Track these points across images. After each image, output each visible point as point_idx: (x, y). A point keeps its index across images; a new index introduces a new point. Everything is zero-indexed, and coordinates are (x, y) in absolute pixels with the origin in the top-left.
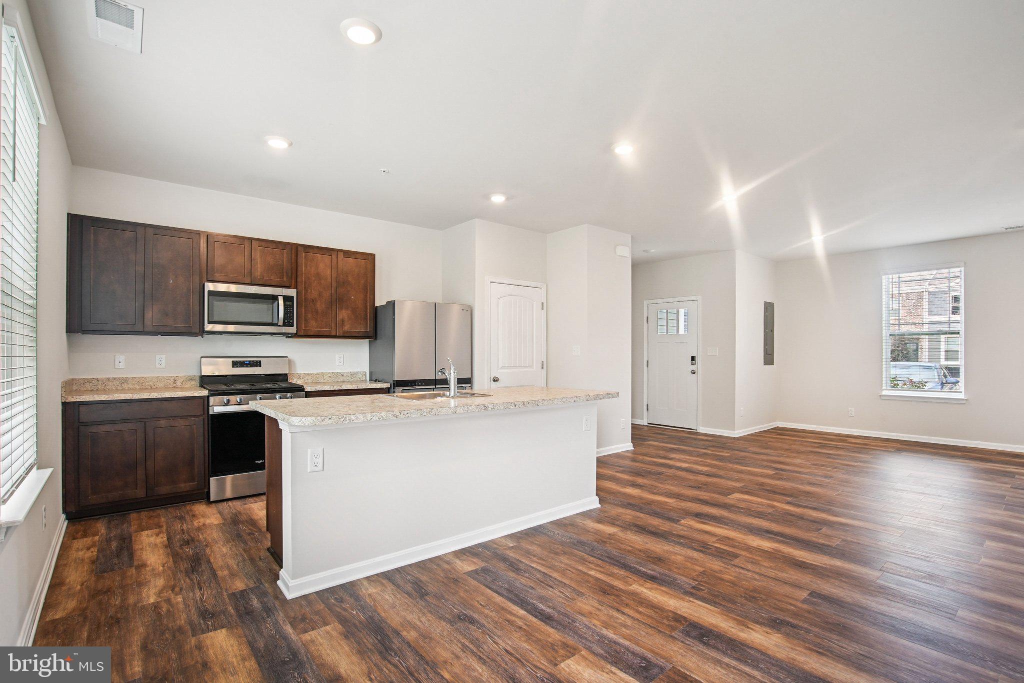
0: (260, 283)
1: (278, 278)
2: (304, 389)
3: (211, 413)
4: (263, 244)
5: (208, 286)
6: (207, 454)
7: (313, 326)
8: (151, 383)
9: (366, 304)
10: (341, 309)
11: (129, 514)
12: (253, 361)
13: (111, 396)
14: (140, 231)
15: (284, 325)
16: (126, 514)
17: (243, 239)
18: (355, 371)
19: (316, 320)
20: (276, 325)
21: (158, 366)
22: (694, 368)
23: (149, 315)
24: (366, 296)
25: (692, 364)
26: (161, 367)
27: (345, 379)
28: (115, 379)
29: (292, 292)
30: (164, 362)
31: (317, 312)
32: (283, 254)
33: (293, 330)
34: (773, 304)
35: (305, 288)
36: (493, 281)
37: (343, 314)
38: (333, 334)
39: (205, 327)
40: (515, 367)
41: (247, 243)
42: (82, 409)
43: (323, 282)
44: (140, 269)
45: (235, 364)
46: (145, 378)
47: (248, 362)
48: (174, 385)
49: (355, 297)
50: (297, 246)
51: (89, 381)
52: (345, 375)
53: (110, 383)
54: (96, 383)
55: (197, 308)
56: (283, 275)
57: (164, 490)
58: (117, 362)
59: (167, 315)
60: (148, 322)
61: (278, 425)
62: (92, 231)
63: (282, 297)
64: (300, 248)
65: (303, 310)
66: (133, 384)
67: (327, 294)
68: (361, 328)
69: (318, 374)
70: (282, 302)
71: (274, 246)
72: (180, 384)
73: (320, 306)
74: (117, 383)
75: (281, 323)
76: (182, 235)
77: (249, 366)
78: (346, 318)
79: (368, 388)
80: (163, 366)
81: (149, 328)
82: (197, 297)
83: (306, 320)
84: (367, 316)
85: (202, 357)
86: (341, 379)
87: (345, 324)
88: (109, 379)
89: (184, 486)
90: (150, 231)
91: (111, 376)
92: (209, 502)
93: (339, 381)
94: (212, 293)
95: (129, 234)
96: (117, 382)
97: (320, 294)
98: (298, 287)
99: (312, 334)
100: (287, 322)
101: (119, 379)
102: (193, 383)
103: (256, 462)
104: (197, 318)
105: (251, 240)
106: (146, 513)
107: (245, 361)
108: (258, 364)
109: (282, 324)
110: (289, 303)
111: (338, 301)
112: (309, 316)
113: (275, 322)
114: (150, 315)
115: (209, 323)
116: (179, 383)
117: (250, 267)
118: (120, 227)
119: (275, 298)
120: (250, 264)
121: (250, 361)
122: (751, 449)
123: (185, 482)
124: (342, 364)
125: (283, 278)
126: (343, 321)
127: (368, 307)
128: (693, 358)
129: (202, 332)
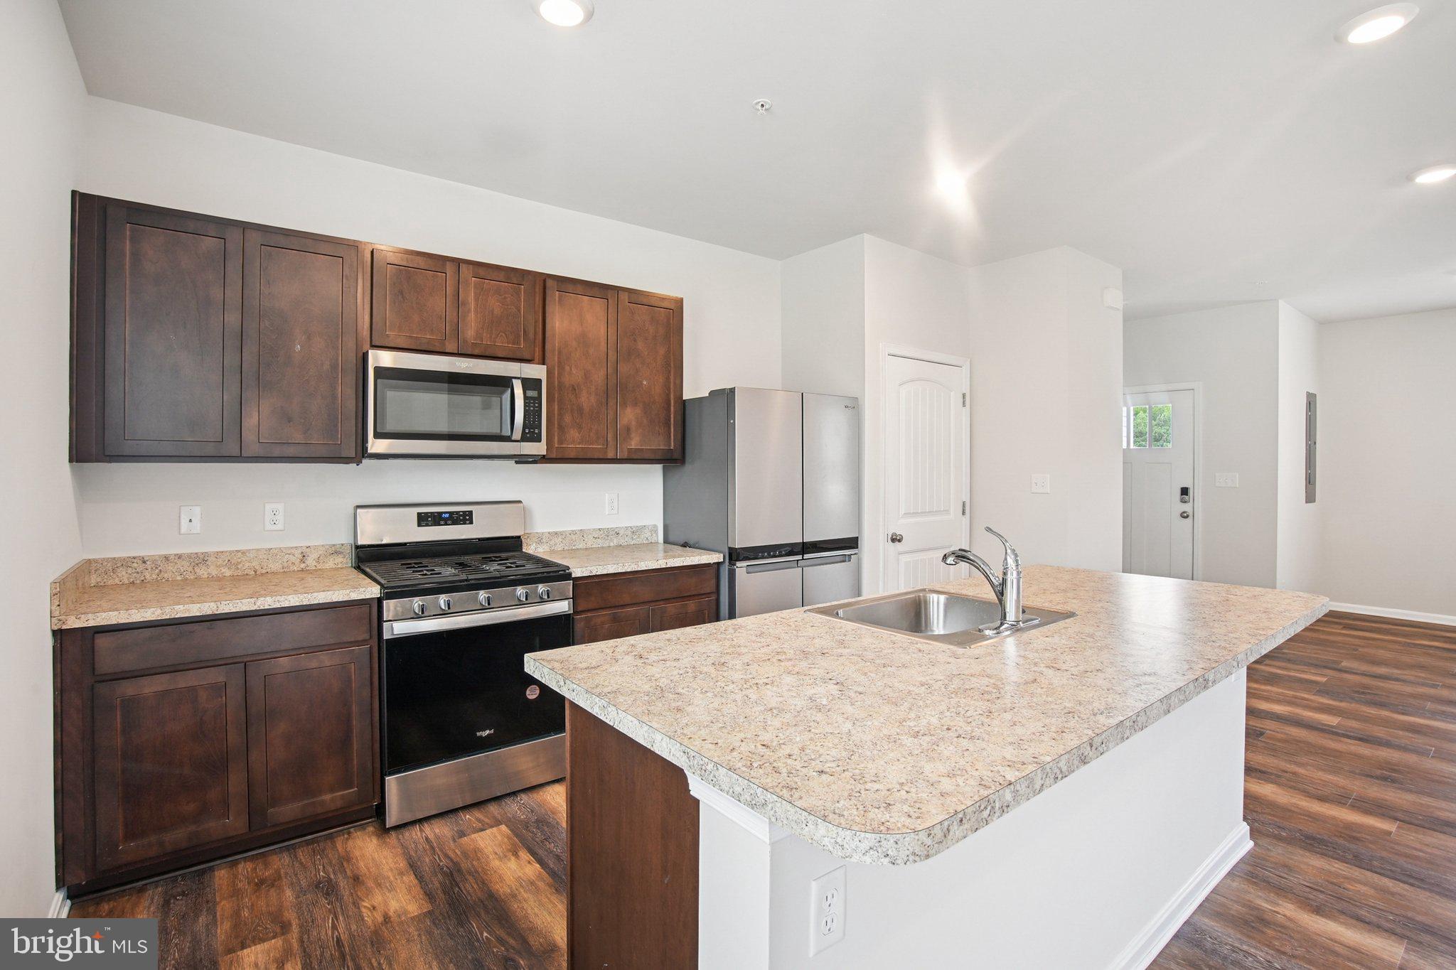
0: (476, 352)
1: (508, 343)
2: (570, 574)
3: (386, 636)
4: (482, 272)
5: (376, 358)
6: (378, 725)
7: (574, 440)
8: (255, 564)
9: (668, 395)
10: (624, 405)
11: (212, 869)
12: (457, 513)
13: (168, 609)
14: (234, 236)
15: (525, 438)
16: (203, 872)
17: (439, 262)
18: (639, 525)
19: (580, 428)
20: (508, 439)
21: (269, 526)
22: (1187, 508)
23: (251, 421)
24: (668, 379)
25: (1183, 501)
26: (274, 527)
27: (623, 542)
28: (180, 557)
29: (537, 371)
30: (280, 517)
31: (580, 410)
32: (518, 294)
33: (539, 448)
34: (1315, 395)
35: (559, 362)
36: (892, 352)
37: (629, 415)
38: (610, 455)
39: (369, 445)
40: (923, 513)
41: (450, 268)
42: (102, 642)
43: (591, 351)
44: (233, 319)
45: (423, 520)
46: (244, 553)
47: (447, 515)
48: (303, 566)
49: (650, 381)
50: (544, 278)
51: (126, 563)
52: (622, 532)
53: (170, 567)
54: (141, 567)
55: (351, 405)
56: (520, 336)
57: (288, 811)
58: (184, 521)
59: (290, 420)
60: (249, 436)
61: (688, 784)
62: (128, 233)
63: (520, 381)
64: (550, 283)
65: (556, 407)
66: (219, 566)
67: (599, 377)
68: (658, 444)
69: (574, 532)
70: (522, 391)
71: (502, 276)
72: (314, 563)
73: (587, 400)
74: (184, 565)
75: (517, 434)
76: (323, 248)
77: (449, 522)
78: (634, 423)
79: (685, 564)
80: (280, 526)
81: (252, 448)
82: (351, 379)
83: (561, 428)
84: (670, 421)
85: (358, 507)
86: (615, 542)
87: (633, 435)
88: (167, 558)
89: (331, 799)
90: (254, 238)
91: (172, 551)
92: (384, 830)
93: (612, 544)
94: (381, 372)
95: (209, 244)
96: (184, 563)
97: (587, 376)
98: (547, 360)
99: (572, 455)
100: (531, 434)
101: (189, 556)
102: (339, 559)
103: (478, 734)
104: (351, 426)
105: (458, 262)
106: (249, 866)
107: (440, 514)
108: (466, 518)
109: (519, 438)
110: (531, 393)
111: (617, 390)
112: (568, 419)
113: (507, 432)
114: (255, 420)
115: (378, 435)
116: (311, 562)
117: (456, 321)
118: (191, 226)
119: (503, 383)
120: (455, 314)
121: (451, 513)
122: (1345, 664)
123: (332, 790)
124: (615, 511)
125: (518, 343)
126: (628, 429)
127: (672, 402)
128: (1185, 491)
129: (362, 454)
